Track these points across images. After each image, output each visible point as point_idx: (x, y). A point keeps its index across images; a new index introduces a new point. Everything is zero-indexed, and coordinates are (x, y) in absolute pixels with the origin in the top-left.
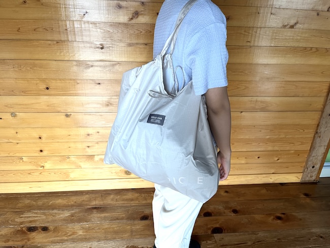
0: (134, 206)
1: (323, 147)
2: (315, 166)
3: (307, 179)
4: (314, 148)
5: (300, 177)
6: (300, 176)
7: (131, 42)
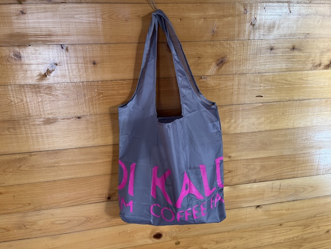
7: (50, 116)
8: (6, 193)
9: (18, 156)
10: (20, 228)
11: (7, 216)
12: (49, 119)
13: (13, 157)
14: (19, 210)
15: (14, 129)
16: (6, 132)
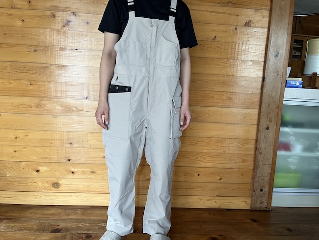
0: (51, 220)
1: (267, 166)
2: (263, 189)
3: (258, 205)
4: (257, 167)
5: (249, 203)
6: (249, 201)
7: (63, 47)
8: (35, 84)
9: (44, 65)
10: (37, 107)
11: (32, 98)
12: (62, 48)
13: (42, 65)
14: (40, 96)
15: (45, 51)
16: (41, 52)
